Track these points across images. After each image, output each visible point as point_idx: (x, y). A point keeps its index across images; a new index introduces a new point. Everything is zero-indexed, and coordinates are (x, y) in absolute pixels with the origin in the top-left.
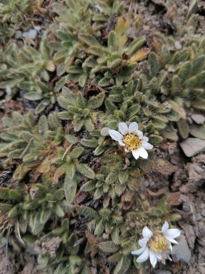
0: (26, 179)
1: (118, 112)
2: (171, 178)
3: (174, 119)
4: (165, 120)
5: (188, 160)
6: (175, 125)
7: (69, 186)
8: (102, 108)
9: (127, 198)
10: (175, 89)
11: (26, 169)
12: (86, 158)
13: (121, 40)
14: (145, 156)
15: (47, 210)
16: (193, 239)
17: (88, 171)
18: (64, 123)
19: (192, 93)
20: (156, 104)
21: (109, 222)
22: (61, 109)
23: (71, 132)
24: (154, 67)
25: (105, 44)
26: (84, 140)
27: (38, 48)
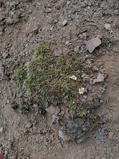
0: (60, 88)
1: (70, 75)
2: (81, 81)
3: (79, 73)
4: (77, 73)
5: (83, 78)
6: (79, 74)
7: (67, 87)
8: (68, 75)
9: (76, 86)
10: (77, 69)
11: (60, 87)
12: (68, 82)
13: (67, 64)
14: (76, 79)
15: (65, 92)
16: (87, 89)
17: (69, 84)
18: (63, 78)
19: (80, 68)
20: (75, 72)
21: (74, 90)
22: (62, 77)
23: (65, 79)
24: (74, 67)
25: (65, 65)
26: (67, 80)
27: (54, 68)
